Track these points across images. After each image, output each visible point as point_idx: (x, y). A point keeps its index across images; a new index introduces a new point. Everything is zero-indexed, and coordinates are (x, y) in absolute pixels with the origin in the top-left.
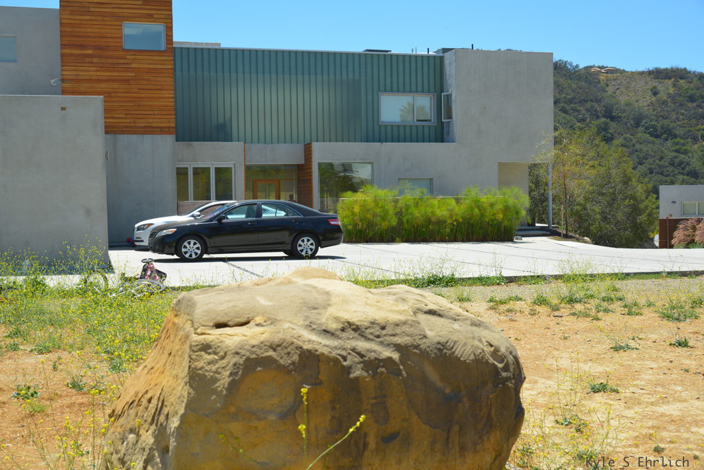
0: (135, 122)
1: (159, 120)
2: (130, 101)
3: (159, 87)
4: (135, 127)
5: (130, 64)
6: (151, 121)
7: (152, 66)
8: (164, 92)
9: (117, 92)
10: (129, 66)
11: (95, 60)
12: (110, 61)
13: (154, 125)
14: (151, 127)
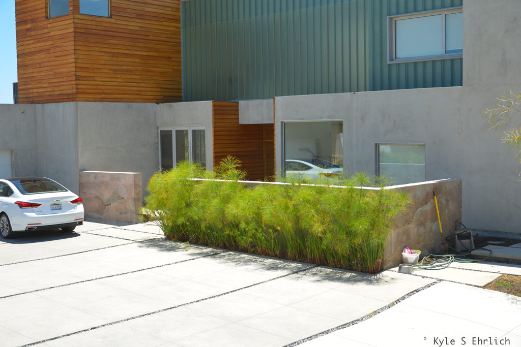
0: (53, 91)
1: (66, 87)
2: (51, 70)
3: (66, 53)
4: (54, 95)
5: (49, 33)
6: (62, 88)
7: (62, 32)
8: (69, 57)
9: (44, 62)
10: (49, 35)
11: (32, 33)
12: (39, 32)
13: (64, 92)
14: (63, 94)
